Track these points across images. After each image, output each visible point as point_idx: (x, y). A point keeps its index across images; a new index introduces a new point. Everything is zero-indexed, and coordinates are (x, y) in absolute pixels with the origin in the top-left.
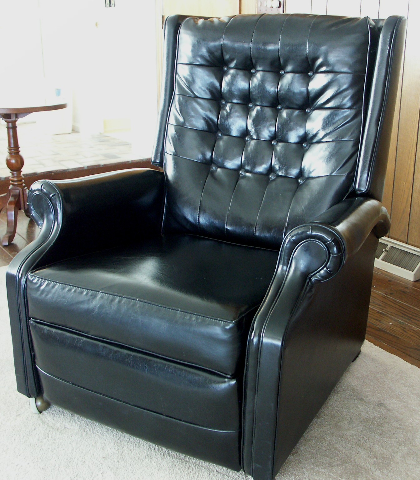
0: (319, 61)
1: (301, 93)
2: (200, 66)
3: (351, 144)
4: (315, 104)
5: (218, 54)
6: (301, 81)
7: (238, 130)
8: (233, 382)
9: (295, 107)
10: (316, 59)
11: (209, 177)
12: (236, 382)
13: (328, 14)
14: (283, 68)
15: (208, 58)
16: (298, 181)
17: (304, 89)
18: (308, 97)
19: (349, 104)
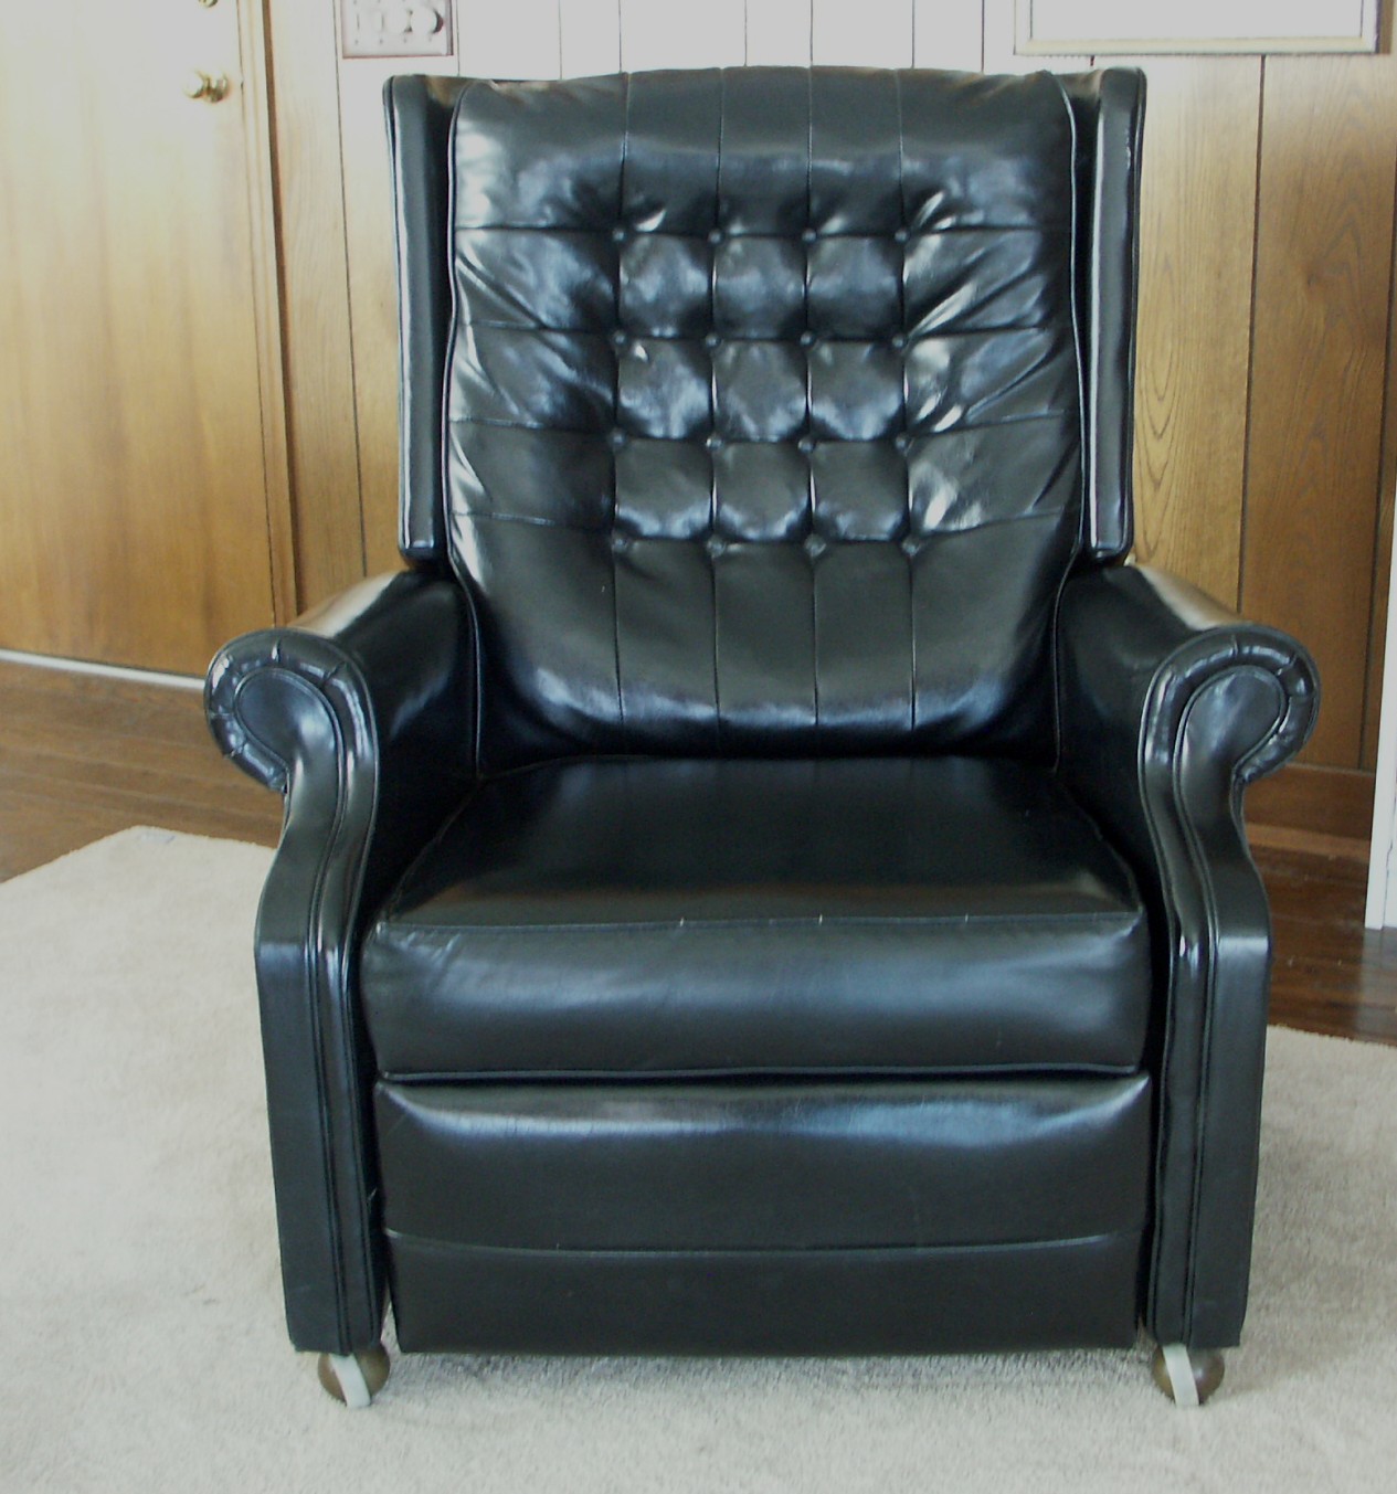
0: (935, 202)
1: (883, 293)
2: (550, 230)
3: (1054, 426)
4: (924, 322)
5: (607, 192)
6: (879, 258)
7: (684, 419)
8: (1141, 1084)
9: (861, 333)
10: (928, 193)
11: (619, 572)
12: (1149, 1081)
13: (918, 66)
14: (816, 223)
15: (576, 206)
16: (900, 549)
17: (888, 282)
18: (902, 305)
19: (1037, 316)
